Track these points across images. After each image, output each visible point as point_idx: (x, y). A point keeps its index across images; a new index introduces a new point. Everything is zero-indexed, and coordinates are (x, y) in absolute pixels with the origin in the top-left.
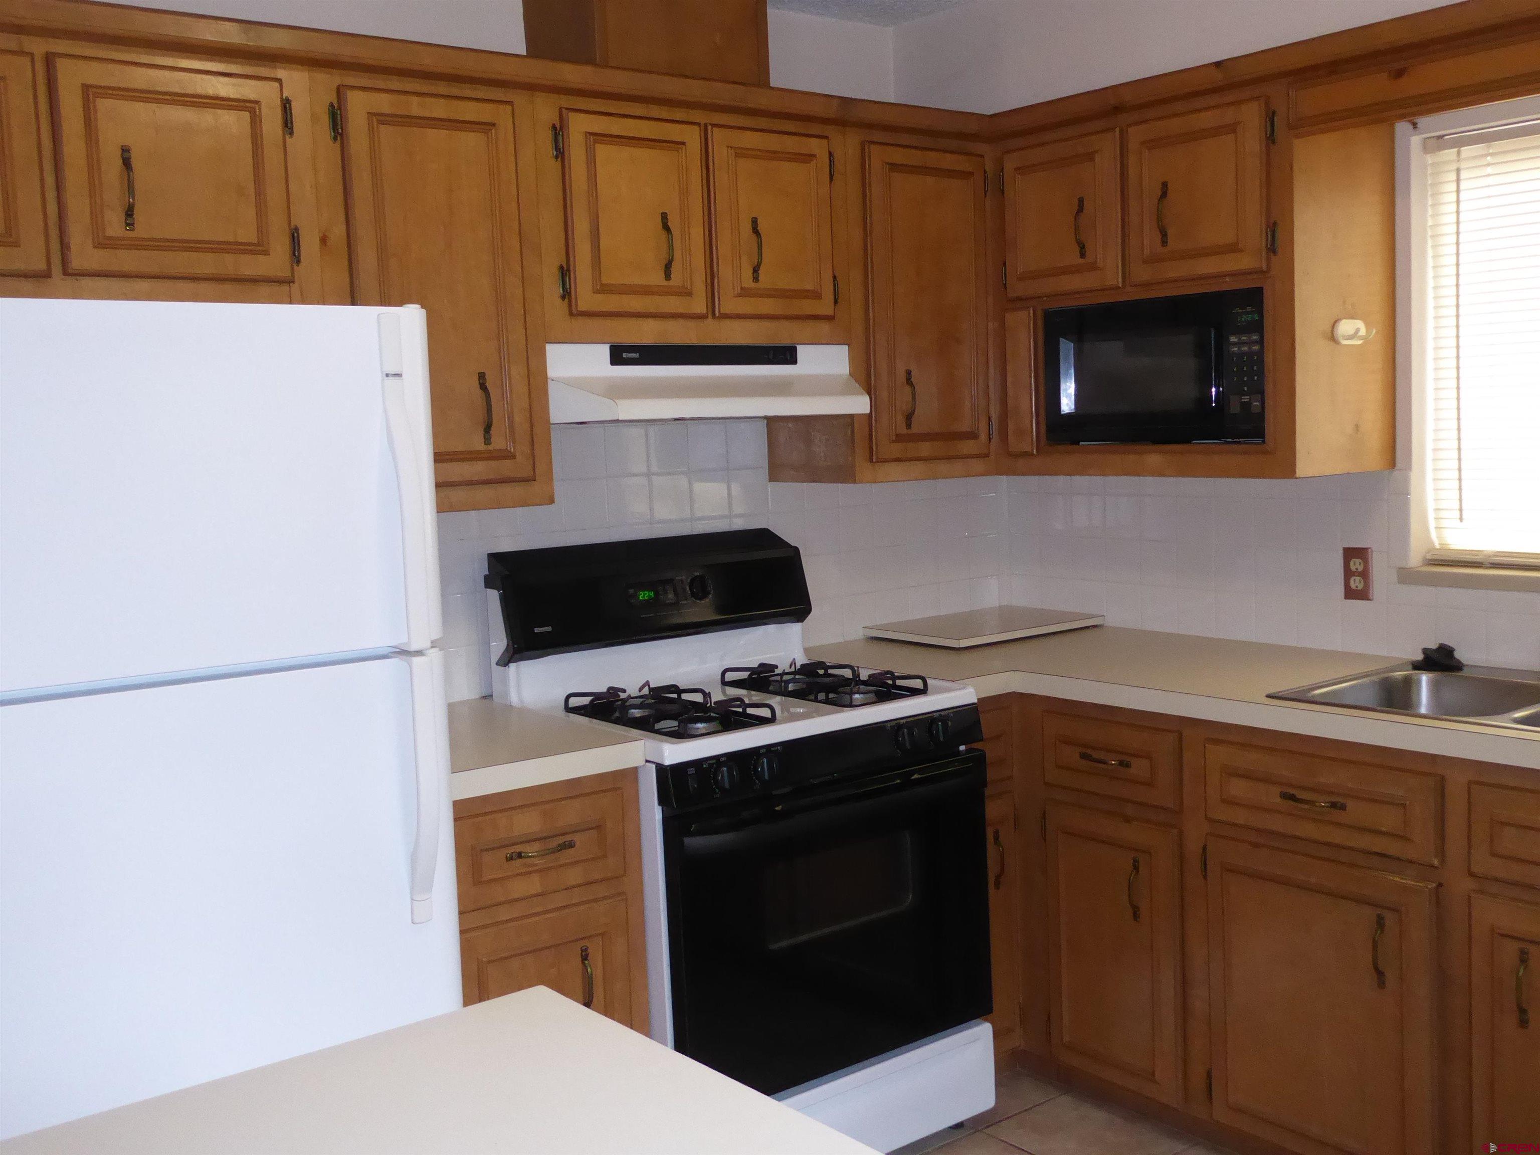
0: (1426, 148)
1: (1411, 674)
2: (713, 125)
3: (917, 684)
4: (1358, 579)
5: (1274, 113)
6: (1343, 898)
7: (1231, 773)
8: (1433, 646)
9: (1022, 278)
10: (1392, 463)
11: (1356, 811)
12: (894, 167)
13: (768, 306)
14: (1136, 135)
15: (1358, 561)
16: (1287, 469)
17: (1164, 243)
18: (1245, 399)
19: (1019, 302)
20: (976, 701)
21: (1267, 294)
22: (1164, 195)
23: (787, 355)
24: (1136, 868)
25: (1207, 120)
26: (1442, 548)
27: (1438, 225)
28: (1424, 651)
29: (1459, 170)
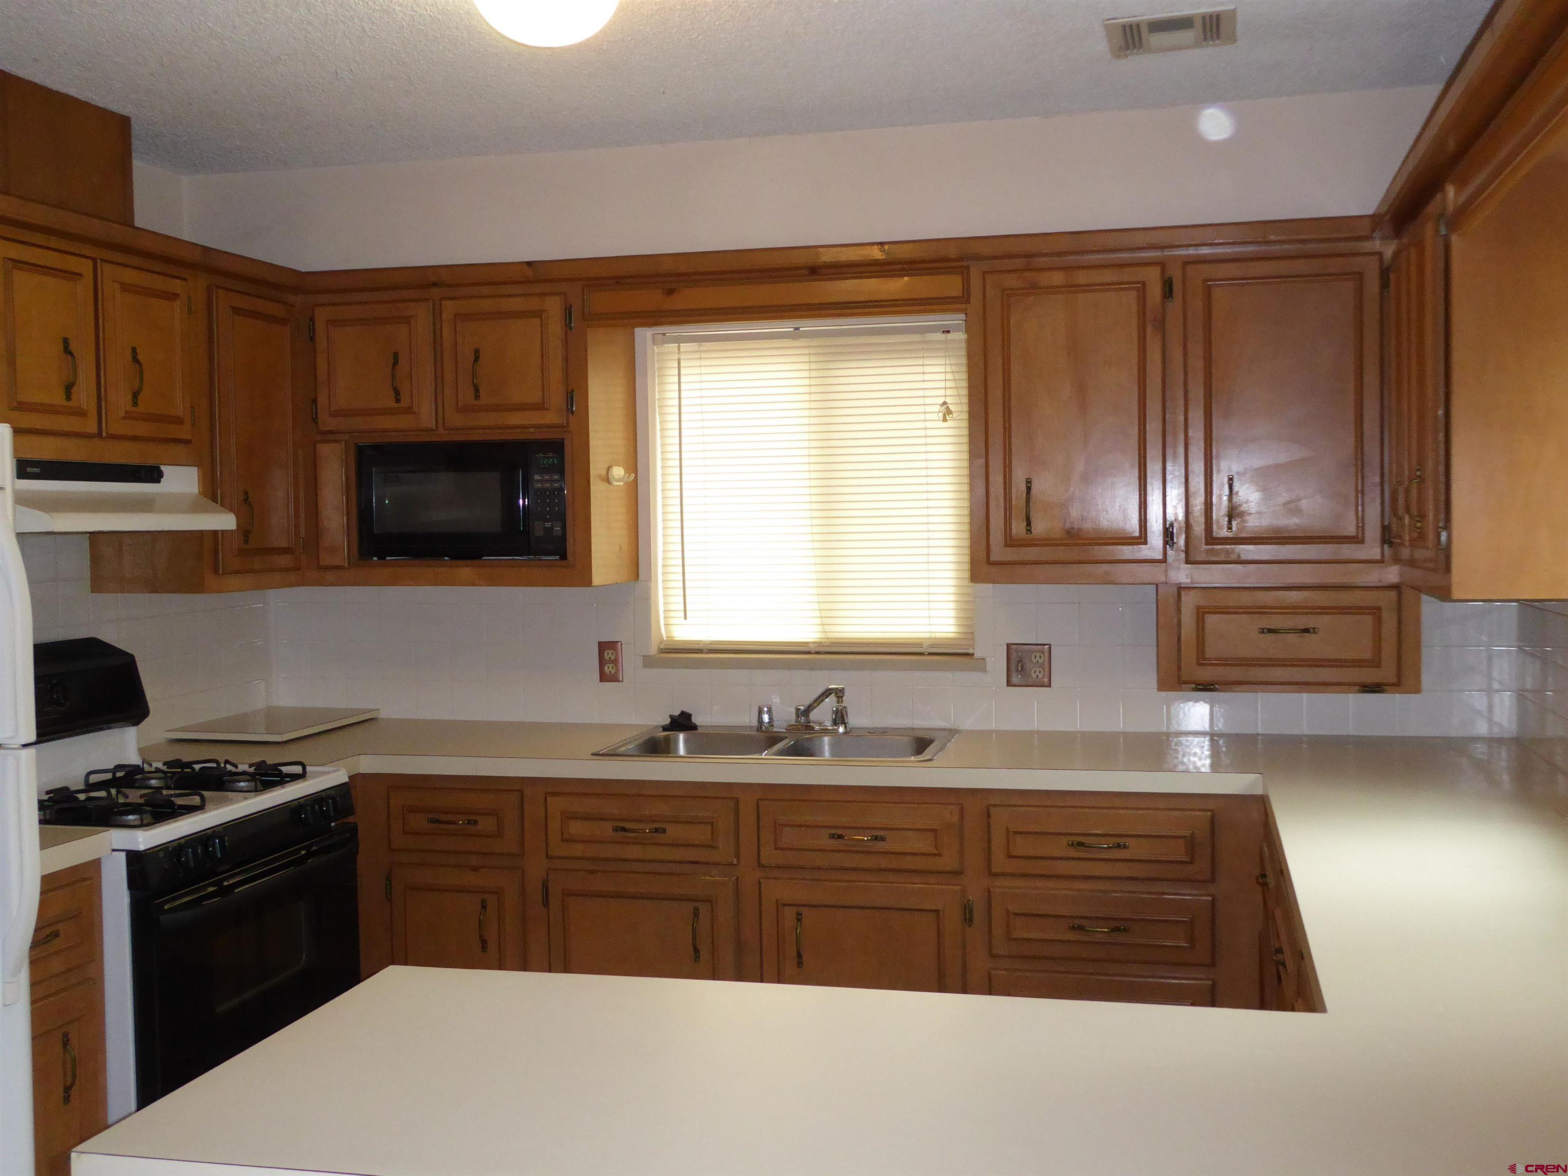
0: (654, 342)
1: (669, 734)
2: (103, 260)
3: (298, 769)
4: (610, 666)
5: (571, 307)
6: (663, 899)
7: (568, 817)
8: (677, 713)
9: (335, 414)
10: (636, 575)
11: (673, 832)
12: (236, 311)
13: (142, 429)
14: (449, 308)
15: (610, 652)
16: (585, 580)
17: (477, 397)
18: (548, 525)
19: (329, 436)
20: (347, 780)
21: (567, 444)
22: (477, 358)
23: (154, 475)
24: (484, 907)
25: (515, 304)
26: (671, 640)
27: (664, 399)
28: (671, 717)
29: (679, 360)
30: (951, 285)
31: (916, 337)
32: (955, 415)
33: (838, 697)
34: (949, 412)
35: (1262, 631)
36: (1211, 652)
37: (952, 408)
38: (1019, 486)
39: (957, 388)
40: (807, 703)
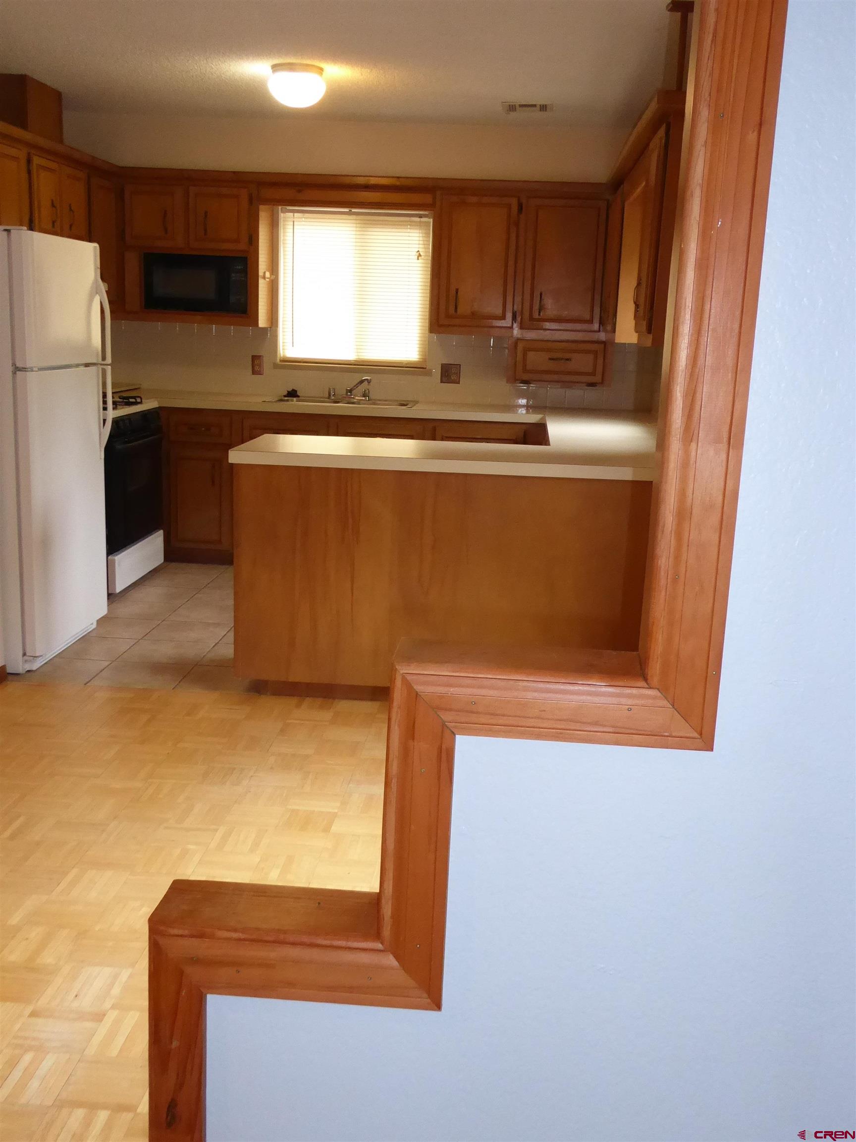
0: (282, 212)
1: (288, 399)
3: (138, 400)
4: (258, 367)
5: (252, 194)
7: (253, 428)
8: (290, 390)
9: (132, 238)
10: (272, 324)
14: (193, 190)
15: (257, 360)
16: (256, 323)
17: (206, 234)
18: (238, 297)
19: (130, 248)
21: (248, 259)
22: (206, 216)
25: (225, 191)
26: (284, 356)
27: (285, 240)
28: (288, 391)
29: (294, 222)
30: (427, 198)
31: (407, 219)
32: (423, 257)
33: (368, 383)
34: (420, 255)
35: (550, 359)
36: (529, 367)
37: (421, 254)
38: (453, 292)
39: (424, 244)
40: (352, 386)
